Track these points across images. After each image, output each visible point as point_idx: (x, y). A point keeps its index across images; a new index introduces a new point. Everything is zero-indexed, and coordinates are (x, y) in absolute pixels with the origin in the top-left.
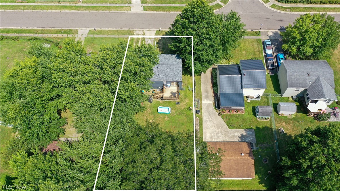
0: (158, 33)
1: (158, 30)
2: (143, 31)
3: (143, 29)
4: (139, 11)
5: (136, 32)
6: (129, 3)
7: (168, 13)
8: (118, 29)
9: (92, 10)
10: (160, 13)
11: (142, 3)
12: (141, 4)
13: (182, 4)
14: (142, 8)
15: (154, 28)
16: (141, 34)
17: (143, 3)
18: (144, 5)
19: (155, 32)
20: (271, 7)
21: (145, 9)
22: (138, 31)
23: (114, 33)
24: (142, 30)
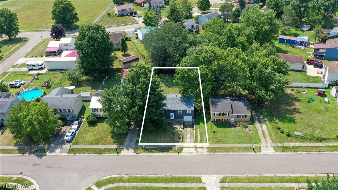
0: (180, 150)
1: (180, 154)
2: (198, 152)
3: (197, 154)
4: (207, 176)
5: (205, 151)
6: (223, 187)
7: (168, 175)
8: (228, 153)
9: (272, 178)
10: (179, 174)
11: (204, 187)
12: (206, 186)
13: (148, 187)
14: (203, 180)
15: (185, 155)
16: (200, 149)
17: (202, 187)
18: (201, 185)
19: (183, 151)
20: (31, 184)
21: (199, 180)
22: (203, 151)
23: (231, 149)
24: (199, 154)
